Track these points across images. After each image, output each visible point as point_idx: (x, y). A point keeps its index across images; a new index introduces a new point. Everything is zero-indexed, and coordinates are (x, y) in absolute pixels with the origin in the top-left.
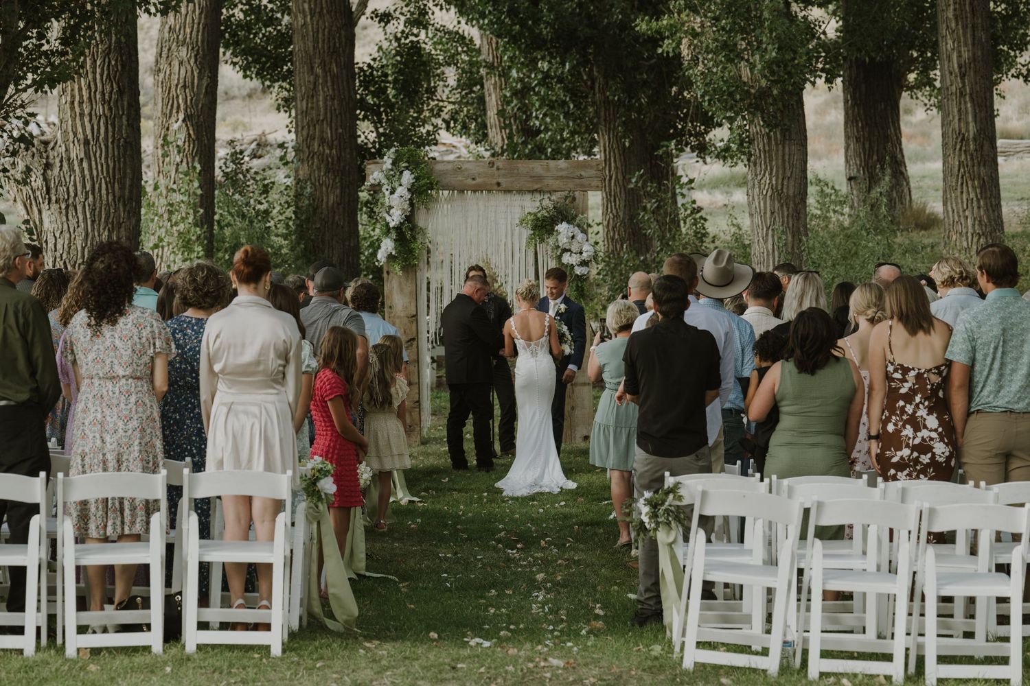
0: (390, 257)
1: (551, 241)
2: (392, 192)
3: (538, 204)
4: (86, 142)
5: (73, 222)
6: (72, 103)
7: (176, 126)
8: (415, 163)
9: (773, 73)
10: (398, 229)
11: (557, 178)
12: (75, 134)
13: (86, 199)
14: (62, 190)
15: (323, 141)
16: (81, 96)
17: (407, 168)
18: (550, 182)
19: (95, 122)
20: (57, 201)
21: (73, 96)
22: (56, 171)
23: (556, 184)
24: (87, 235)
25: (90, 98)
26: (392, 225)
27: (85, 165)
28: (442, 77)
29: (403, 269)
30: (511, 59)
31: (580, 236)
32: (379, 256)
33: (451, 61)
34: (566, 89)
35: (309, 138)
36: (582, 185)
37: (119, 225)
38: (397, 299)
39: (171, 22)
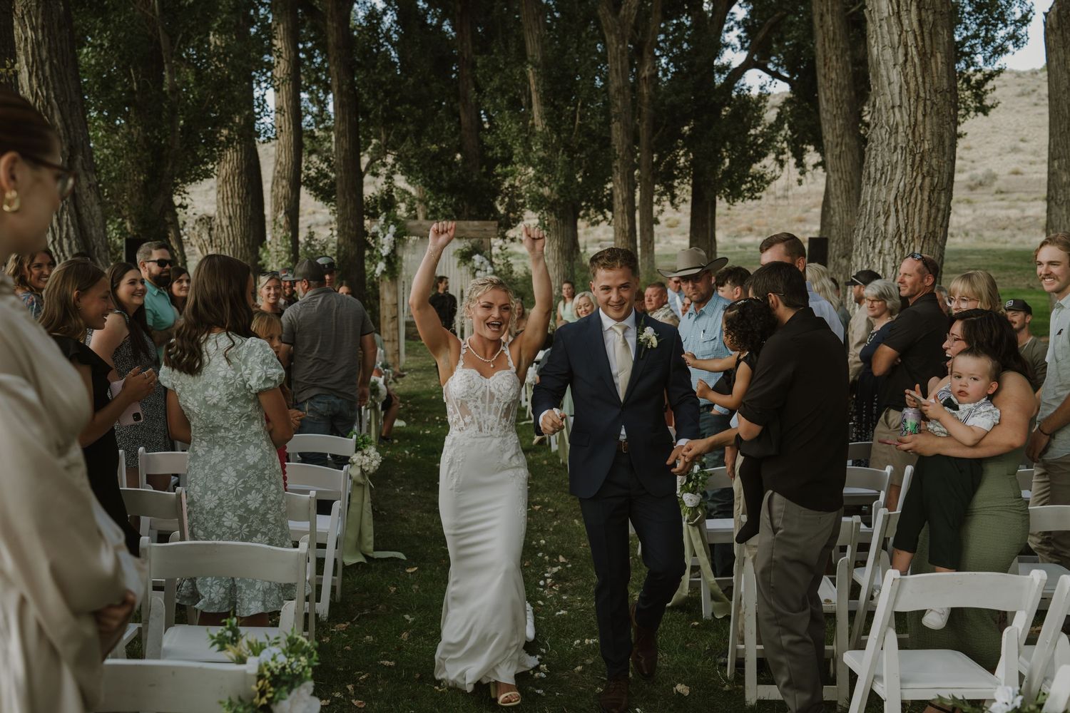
0: (383, 272)
1: (470, 264)
2: (384, 236)
3: (463, 245)
4: (230, 218)
6: (223, 198)
7: (280, 216)
8: (395, 220)
9: (561, 191)
10: (387, 257)
11: (473, 231)
12: (225, 213)
13: (230, 245)
14: (218, 241)
15: (349, 227)
16: (227, 195)
17: (392, 224)
18: (470, 233)
19: (234, 207)
20: (216, 247)
21: (223, 195)
22: (215, 231)
23: (472, 234)
25: (232, 196)
26: (384, 255)
27: (230, 228)
28: (399, 207)
29: (390, 278)
30: (430, 197)
31: (486, 262)
32: (376, 272)
33: (403, 201)
34: (453, 210)
35: (343, 227)
36: (485, 233)
38: (387, 296)
39: (278, 168)
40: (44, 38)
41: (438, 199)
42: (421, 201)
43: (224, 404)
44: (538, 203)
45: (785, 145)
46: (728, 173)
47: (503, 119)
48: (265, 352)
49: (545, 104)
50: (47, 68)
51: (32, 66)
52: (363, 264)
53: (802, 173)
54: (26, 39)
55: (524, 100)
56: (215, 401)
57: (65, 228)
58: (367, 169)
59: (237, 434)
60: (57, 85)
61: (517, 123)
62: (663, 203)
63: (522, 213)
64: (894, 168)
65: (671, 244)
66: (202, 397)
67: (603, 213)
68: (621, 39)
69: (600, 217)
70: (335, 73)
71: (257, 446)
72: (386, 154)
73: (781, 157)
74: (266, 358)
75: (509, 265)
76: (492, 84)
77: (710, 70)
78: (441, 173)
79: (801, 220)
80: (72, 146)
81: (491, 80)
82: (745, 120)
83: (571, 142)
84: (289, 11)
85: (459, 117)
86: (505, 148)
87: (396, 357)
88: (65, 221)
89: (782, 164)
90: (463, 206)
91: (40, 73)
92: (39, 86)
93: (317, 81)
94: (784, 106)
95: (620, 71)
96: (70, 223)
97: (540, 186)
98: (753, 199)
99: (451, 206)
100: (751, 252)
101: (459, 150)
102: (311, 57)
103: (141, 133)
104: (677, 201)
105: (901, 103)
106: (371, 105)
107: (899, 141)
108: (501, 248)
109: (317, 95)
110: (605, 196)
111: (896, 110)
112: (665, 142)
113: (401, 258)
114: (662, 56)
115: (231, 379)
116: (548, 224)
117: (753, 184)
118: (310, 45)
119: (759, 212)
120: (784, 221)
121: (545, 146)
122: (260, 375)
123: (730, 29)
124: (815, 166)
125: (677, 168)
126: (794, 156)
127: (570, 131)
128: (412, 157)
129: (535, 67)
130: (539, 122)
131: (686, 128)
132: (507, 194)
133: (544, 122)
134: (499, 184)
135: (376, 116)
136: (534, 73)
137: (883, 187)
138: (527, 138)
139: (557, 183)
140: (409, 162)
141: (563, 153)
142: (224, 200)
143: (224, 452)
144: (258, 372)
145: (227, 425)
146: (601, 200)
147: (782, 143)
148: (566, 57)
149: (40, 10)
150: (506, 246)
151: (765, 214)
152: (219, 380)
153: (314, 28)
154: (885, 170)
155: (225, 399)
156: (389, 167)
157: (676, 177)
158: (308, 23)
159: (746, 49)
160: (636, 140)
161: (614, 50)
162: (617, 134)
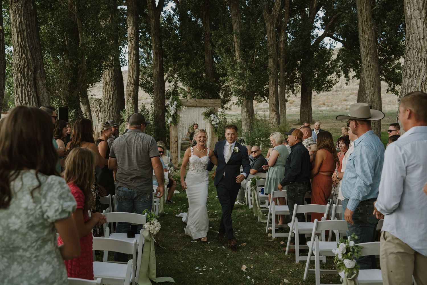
0: (171, 122)
1: (209, 118)
2: (172, 107)
3: (206, 110)
4: (108, 99)
5: (105, 116)
6: (105, 91)
7: (130, 99)
8: (177, 100)
9: (248, 87)
10: (173, 115)
12: (106, 97)
13: (108, 111)
14: (103, 109)
15: (159, 104)
16: (107, 90)
17: (175, 101)
18: (209, 105)
19: (110, 95)
20: (102, 111)
21: (105, 90)
22: (102, 105)
23: (210, 105)
24: (108, 118)
25: (109, 90)
26: (171, 114)
27: (108, 104)
28: (180, 96)
29: (174, 125)
30: (192, 91)
31: (216, 118)
32: (168, 122)
33: (181, 93)
35: (157, 103)
36: (216, 105)
37: (115, 116)
38: (173, 132)
39: (129, 79)
40: (24, 21)
41: (196, 92)
42: (189, 93)
43: (24, 230)
44: (238, 93)
45: (340, 68)
46: (317, 80)
47: (223, 57)
48: (63, 188)
49: (241, 51)
50: (25, 33)
51: (19, 33)
52: (165, 119)
53: (348, 80)
54: (16, 21)
55: (232, 49)
56: (16, 227)
57: (31, 103)
58: (167, 79)
59: (32, 254)
60: (29, 40)
61: (229, 59)
62: (289, 93)
63: (230, 97)
64: (420, 69)
65: (291, 110)
66: (6, 224)
67: (264, 98)
68: (272, 24)
69: (263, 99)
70: (153, 40)
71: (49, 263)
72: (174, 74)
73: (338, 74)
74: (63, 193)
75: (225, 119)
76: (218, 43)
77: (309, 37)
78: (197, 81)
79: (345, 100)
80: (35, 67)
81: (218, 41)
82: (324, 58)
83: (252, 66)
84: (134, 14)
85: (205, 58)
86: (224, 69)
87: (177, 159)
88: (31, 100)
89: (339, 76)
90: (206, 95)
91: (22, 35)
92: (22, 41)
93: (147, 44)
94: (340, 52)
95: (272, 37)
96: (34, 101)
97: (239, 85)
98: (327, 91)
99: (201, 95)
100: (325, 113)
101: (205, 71)
102: (144, 35)
103: (69, 63)
104: (295, 92)
105: (424, 37)
106: (168, 53)
107: (423, 56)
108: (221, 112)
109: (147, 50)
110: (264, 91)
111: (421, 40)
112: (290, 67)
113: (179, 116)
114: (288, 33)
115: (31, 210)
116: (242, 102)
117: (327, 85)
118: (144, 30)
119: (328, 97)
120: (338, 100)
121: (241, 68)
122: (57, 208)
123: (317, 21)
124: (353, 77)
125: (295, 78)
126: (344, 73)
127: (252, 62)
128: (185, 74)
129: (237, 35)
130: (238, 57)
131: (299, 61)
132: (224, 90)
133: (240, 58)
134: (221, 85)
135: (170, 58)
136: (236, 37)
137: (415, 79)
138: (233, 65)
139: (246, 84)
140: (184, 77)
141: (249, 71)
142: (105, 92)
143: (21, 268)
144: (56, 205)
145: (25, 247)
146: (263, 92)
147: (339, 68)
148: (250, 30)
149: (23, 8)
150: (224, 111)
151: (330, 98)
152: (22, 211)
153: (146, 22)
154: (416, 70)
155: (25, 226)
156: (175, 79)
157: (295, 82)
158: (143, 21)
159: (324, 29)
160: (278, 67)
161: (269, 29)
162: (271, 63)
